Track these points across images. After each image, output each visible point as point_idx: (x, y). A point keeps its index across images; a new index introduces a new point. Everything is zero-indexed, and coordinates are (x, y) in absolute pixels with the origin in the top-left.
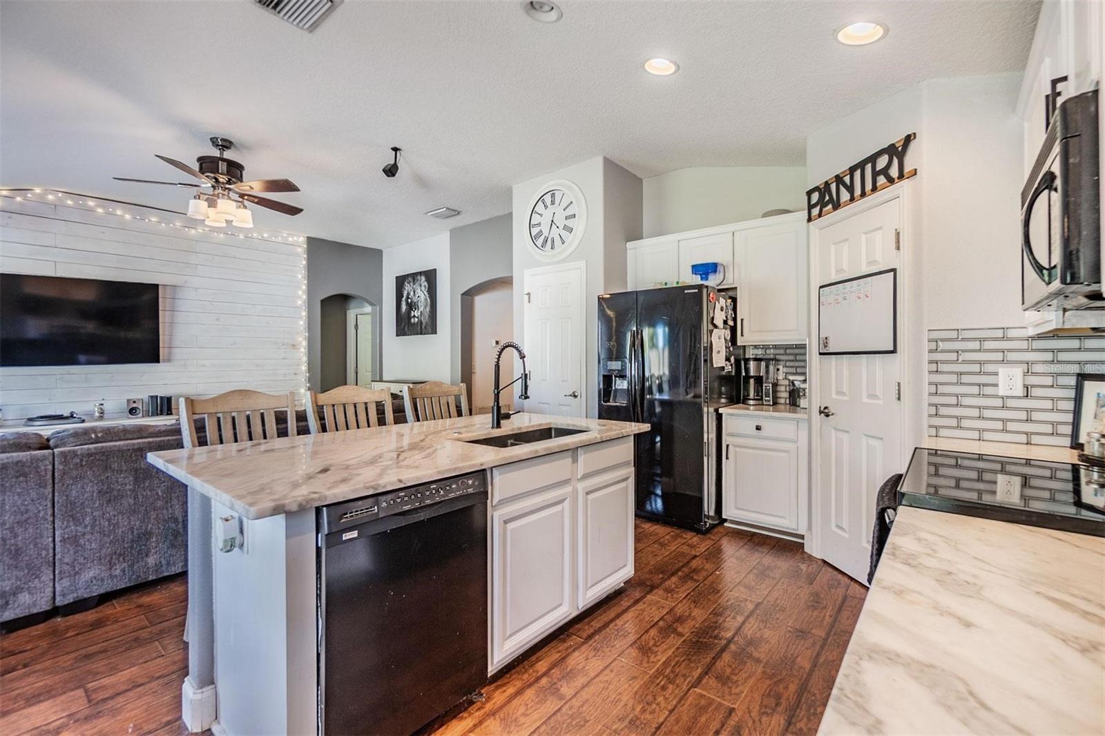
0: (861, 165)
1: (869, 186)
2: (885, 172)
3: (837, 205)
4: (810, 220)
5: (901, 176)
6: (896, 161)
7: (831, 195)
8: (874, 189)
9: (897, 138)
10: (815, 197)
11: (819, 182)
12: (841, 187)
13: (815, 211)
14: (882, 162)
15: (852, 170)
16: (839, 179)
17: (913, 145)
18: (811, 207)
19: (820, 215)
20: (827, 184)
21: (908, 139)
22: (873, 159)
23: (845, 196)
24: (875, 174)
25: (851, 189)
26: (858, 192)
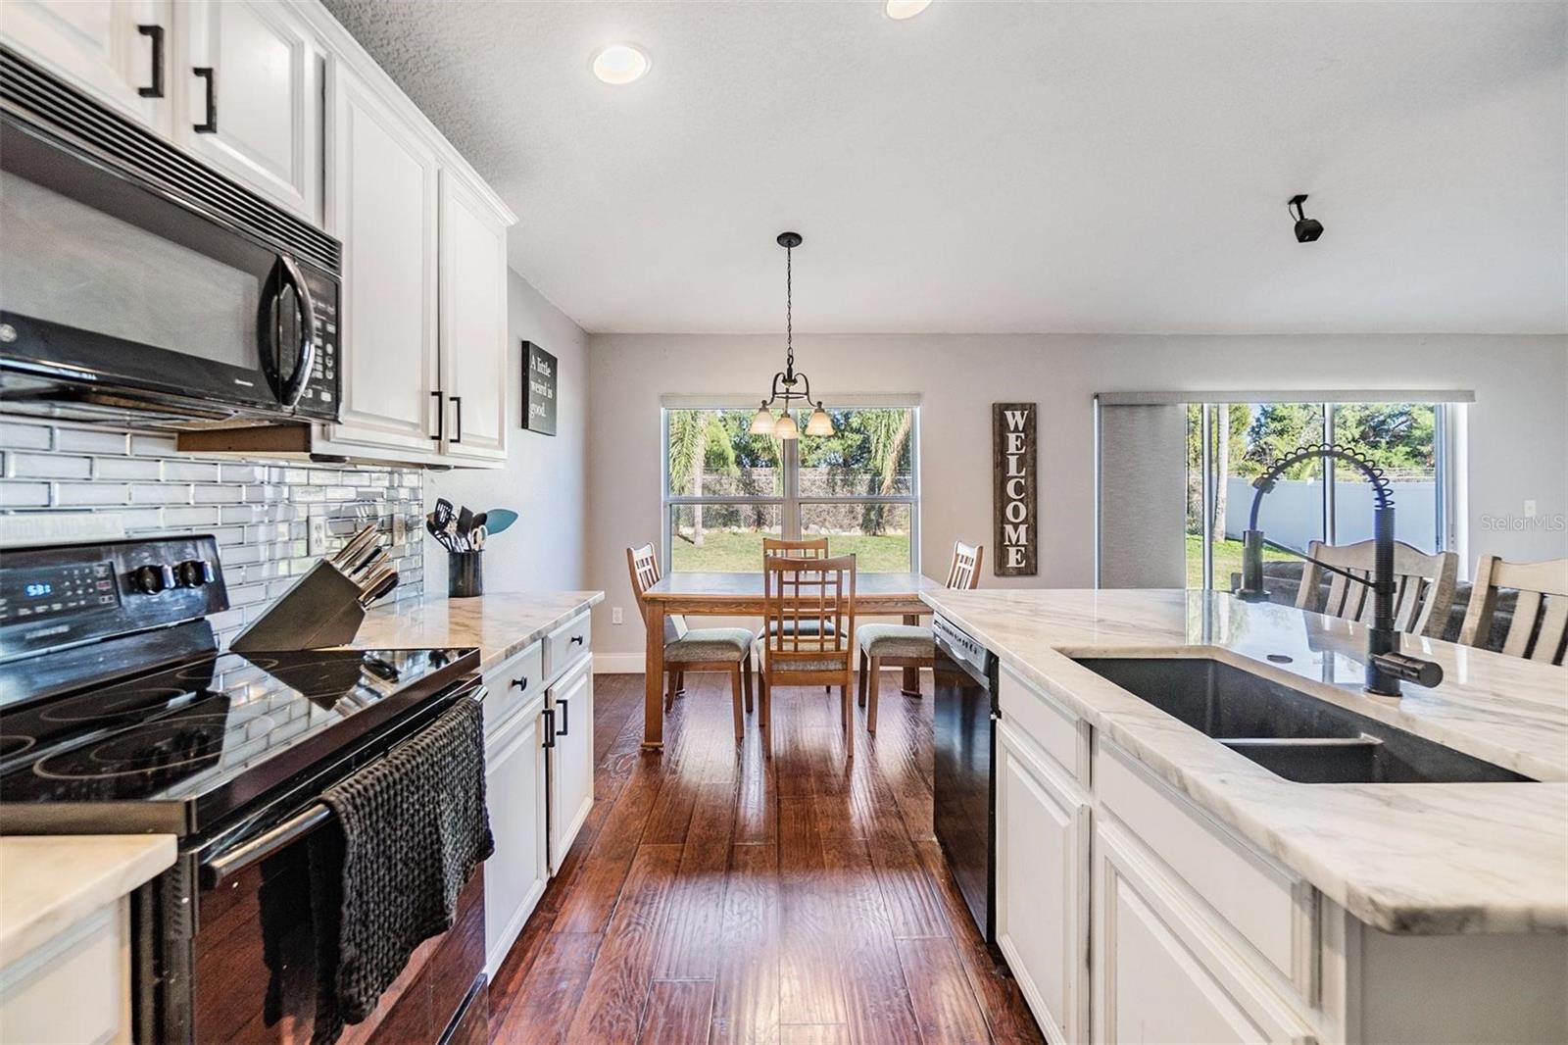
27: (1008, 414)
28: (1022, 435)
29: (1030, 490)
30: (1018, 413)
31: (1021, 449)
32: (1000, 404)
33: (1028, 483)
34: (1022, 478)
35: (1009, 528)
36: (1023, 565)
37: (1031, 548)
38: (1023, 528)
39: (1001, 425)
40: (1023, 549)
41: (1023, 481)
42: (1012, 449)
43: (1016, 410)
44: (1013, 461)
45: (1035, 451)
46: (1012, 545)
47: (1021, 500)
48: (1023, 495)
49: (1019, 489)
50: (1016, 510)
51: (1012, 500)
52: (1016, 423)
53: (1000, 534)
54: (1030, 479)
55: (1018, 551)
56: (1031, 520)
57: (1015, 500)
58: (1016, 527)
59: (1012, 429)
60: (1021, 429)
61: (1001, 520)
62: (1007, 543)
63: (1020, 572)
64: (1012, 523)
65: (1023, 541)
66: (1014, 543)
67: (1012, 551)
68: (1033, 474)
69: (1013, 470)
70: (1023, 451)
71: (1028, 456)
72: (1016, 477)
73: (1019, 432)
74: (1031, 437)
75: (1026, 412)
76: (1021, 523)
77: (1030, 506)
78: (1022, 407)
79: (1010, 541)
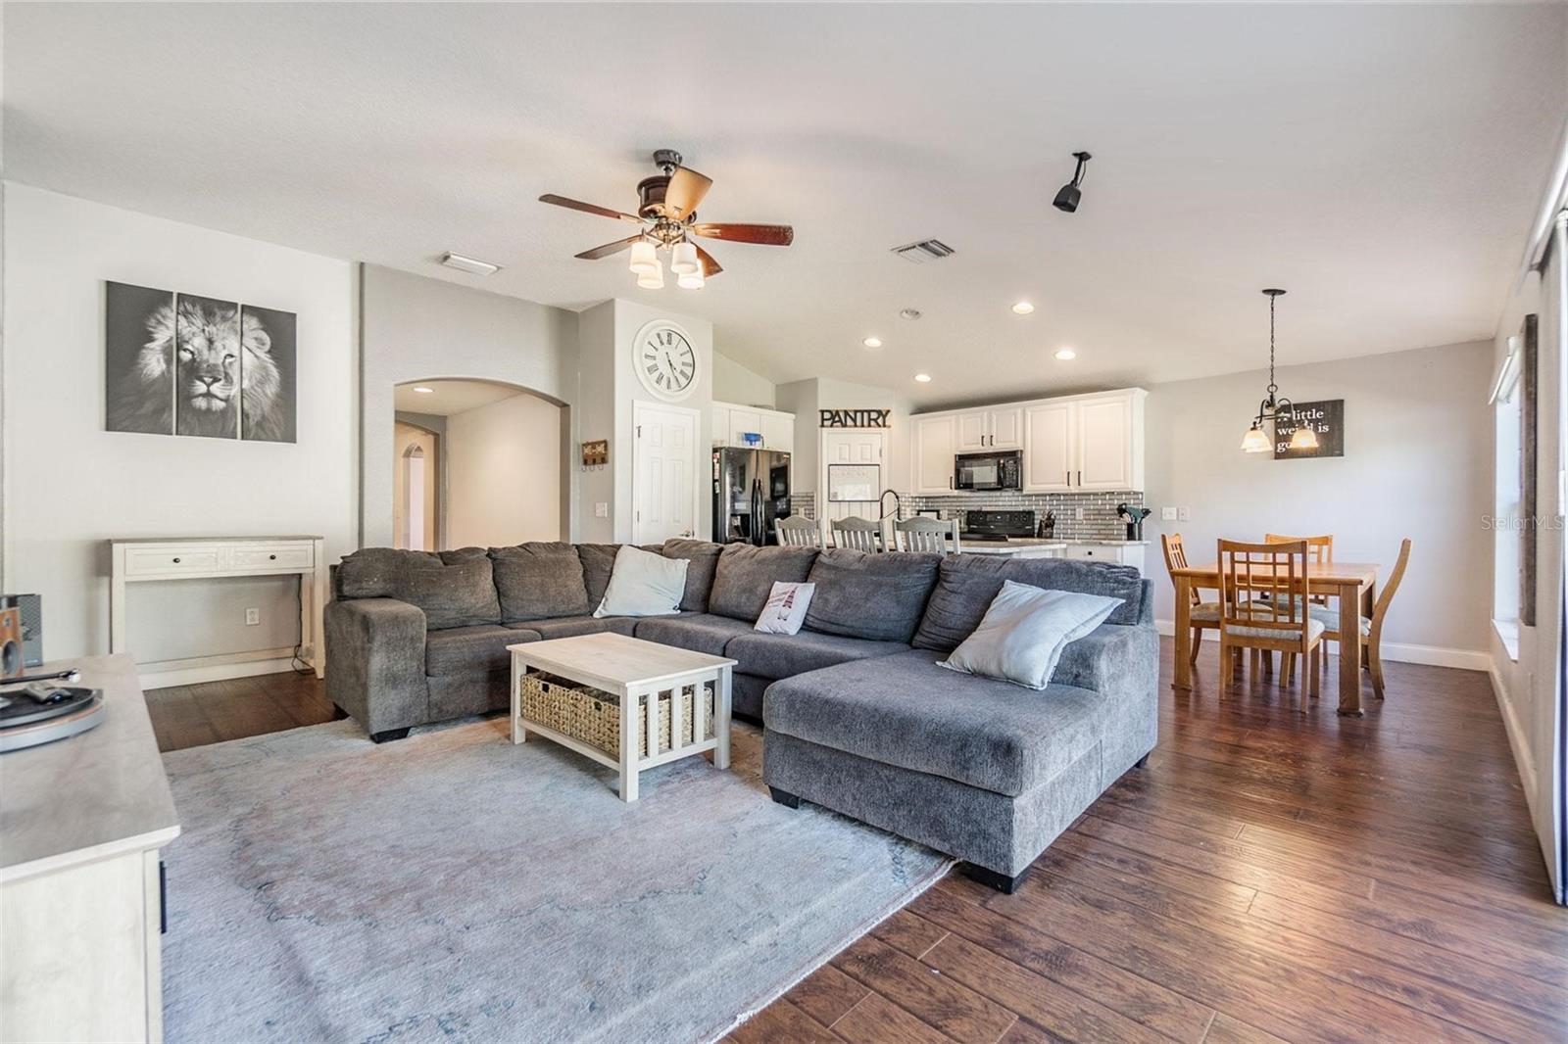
0: (862, 412)
1: (866, 423)
2: (875, 420)
3: (844, 425)
4: (823, 426)
5: (884, 426)
6: (881, 418)
7: (840, 418)
8: (869, 426)
9: (883, 408)
10: (827, 415)
11: (833, 408)
12: (848, 418)
13: (826, 423)
14: (874, 415)
15: (856, 412)
16: (846, 413)
17: (889, 414)
18: (823, 420)
19: (832, 426)
20: (837, 412)
21: (888, 411)
22: (869, 412)
23: (849, 422)
24: (870, 420)
25: (854, 420)
26: (859, 423)
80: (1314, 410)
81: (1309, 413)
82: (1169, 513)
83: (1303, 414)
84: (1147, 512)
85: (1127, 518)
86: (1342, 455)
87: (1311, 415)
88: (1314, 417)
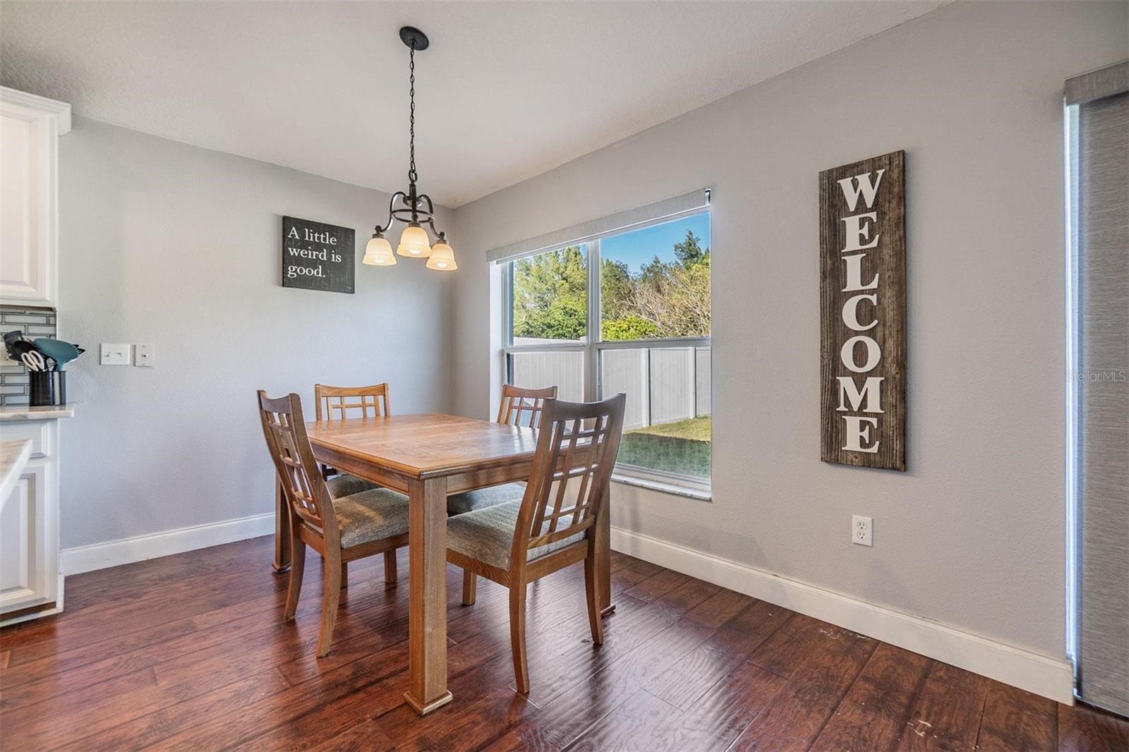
27: (846, 184)
28: (873, 215)
29: (890, 314)
30: (864, 179)
31: (872, 238)
32: (831, 171)
33: (886, 301)
34: (872, 292)
35: (846, 383)
36: (874, 449)
37: (892, 420)
38: (873, 384)
39: (832, 206)
40: (874, 421)
41: (874, 299)
42: (852, 243)
43: (862, 172)
44: (853, 266)
45: (904, 239)
46: (851, 412)
47: (871, 333)
48: (876, 322)
49: (866, 311)
50: (860, 354)
51: (849, 333)
52: (861, 194)
53: (831, 392)
54: (889, 293)
55: (863, 425)
56: (892, 369)
57: (857, 333)
58: (860, 381)
59: (852, 209)
60: (869, 205)
61: (832, 368)
62: (842, 408)
63: (867, 463)
64: (853, 374)
65: (874, 406)
66: (856, 409)
67: (852, 423)
68: (900, 284)
69: (853, 280)
70: (874, 244)
71: (887, 252)
72: (862, 292)
73: (867, 210)
74: (892, 215)
75: (880, 172)
76: (871, 373)
77: (890, 344)
78: (872, 165)
79: (847, 403)
80: (327, 234)
81: (322, 236)
82: (117, 354)
83: (316, 235)
84: (74, 351)
85: (34, 362)
86: (353, 292)
87: (325, 239)
88: (327, 242)
